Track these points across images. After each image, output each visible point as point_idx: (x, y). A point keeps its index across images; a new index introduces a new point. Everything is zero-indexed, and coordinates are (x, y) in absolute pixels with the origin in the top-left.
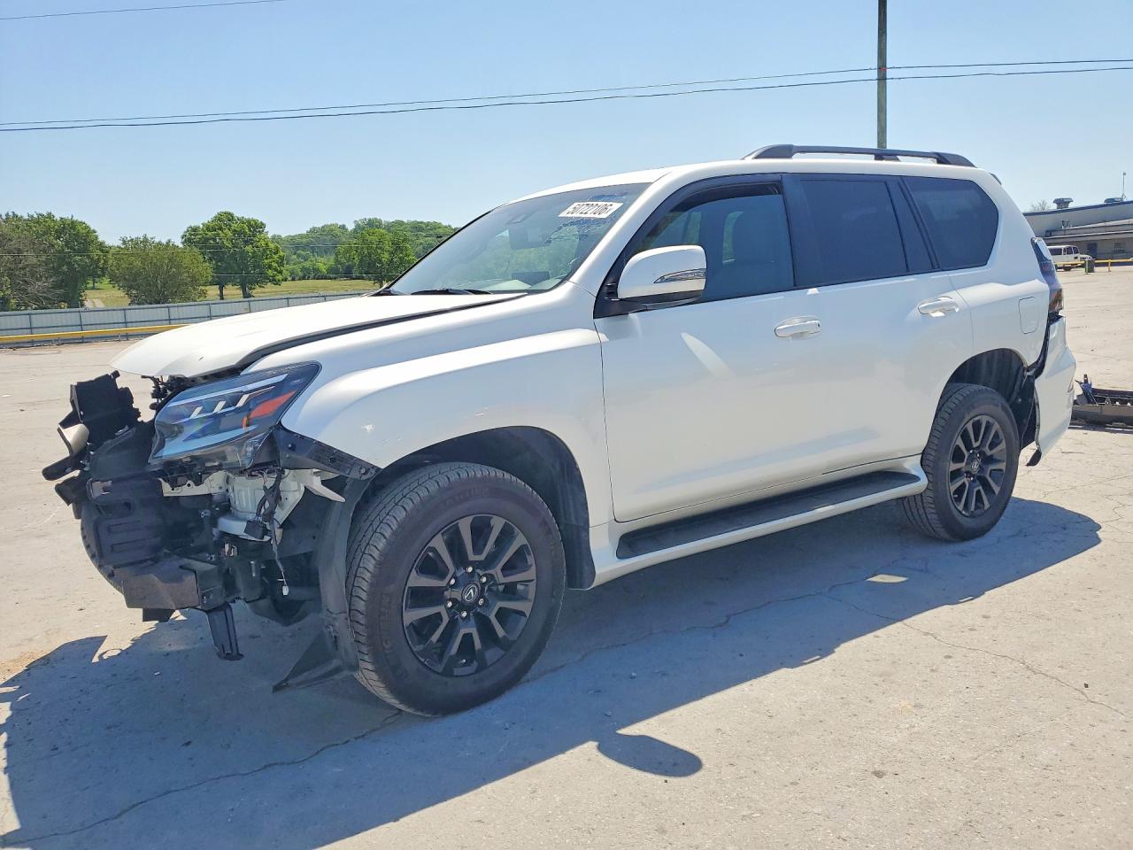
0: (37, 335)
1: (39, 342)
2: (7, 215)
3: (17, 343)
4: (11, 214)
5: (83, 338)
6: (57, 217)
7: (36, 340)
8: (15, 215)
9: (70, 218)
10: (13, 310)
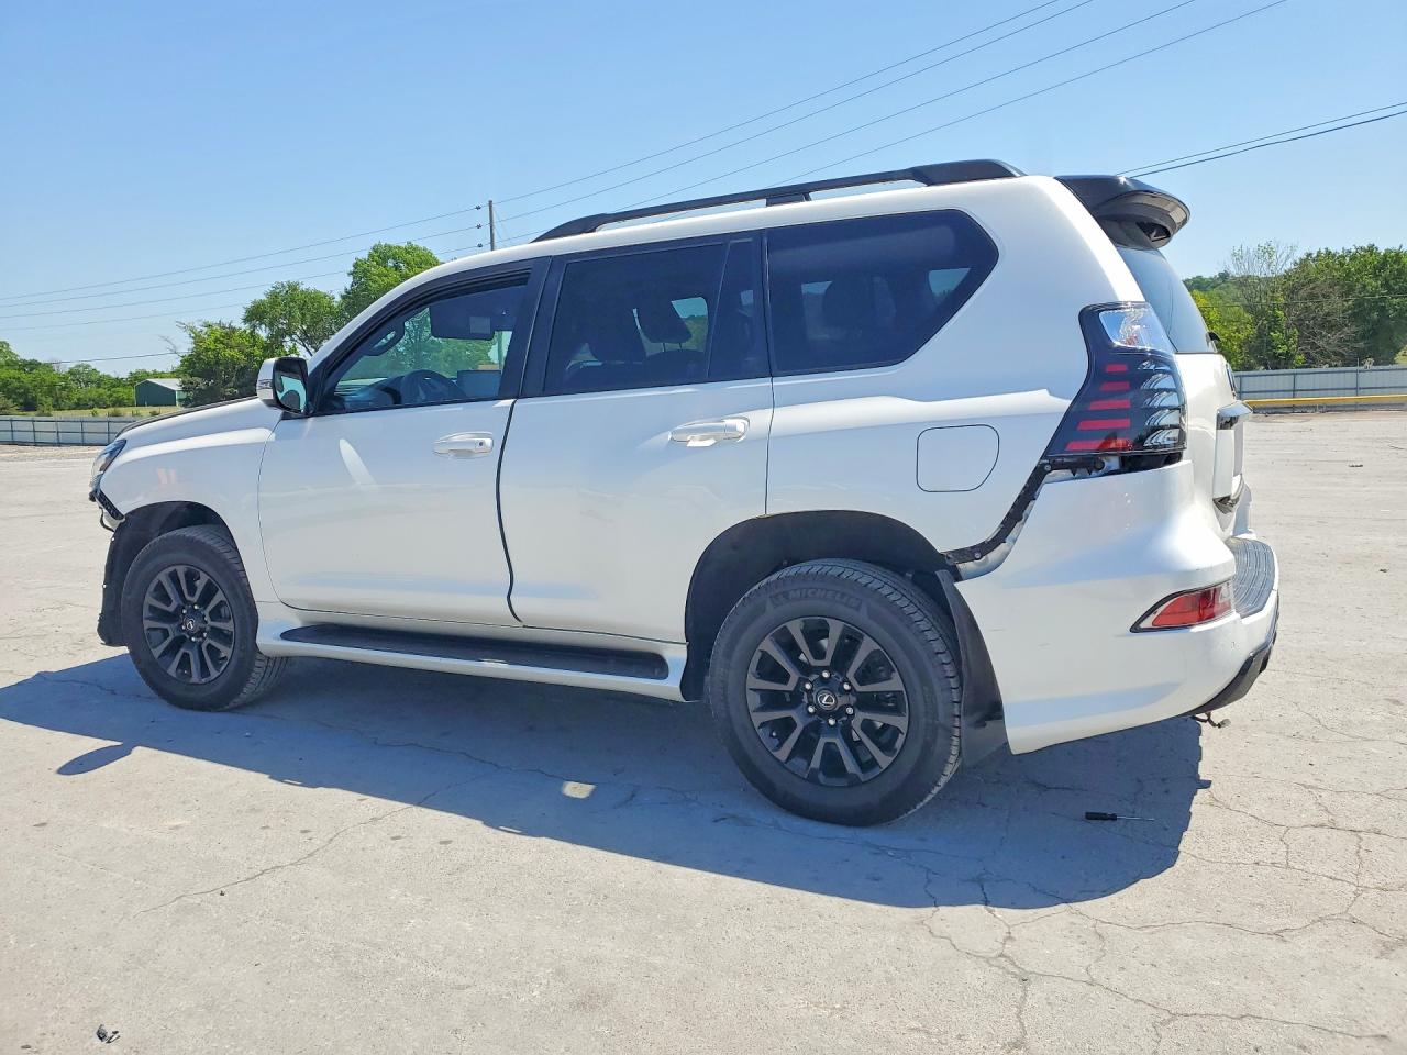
0: (1301, 399)
1: (1301, 407)
2: (1319, 252)
3: (1276, 408)
4: (1323, 251)
5: (1355, 406)
6: (1382, 250)
7: (1297, 405)
8: (1328, 253)
9: (1397, 248)
10: (1297, 368)
